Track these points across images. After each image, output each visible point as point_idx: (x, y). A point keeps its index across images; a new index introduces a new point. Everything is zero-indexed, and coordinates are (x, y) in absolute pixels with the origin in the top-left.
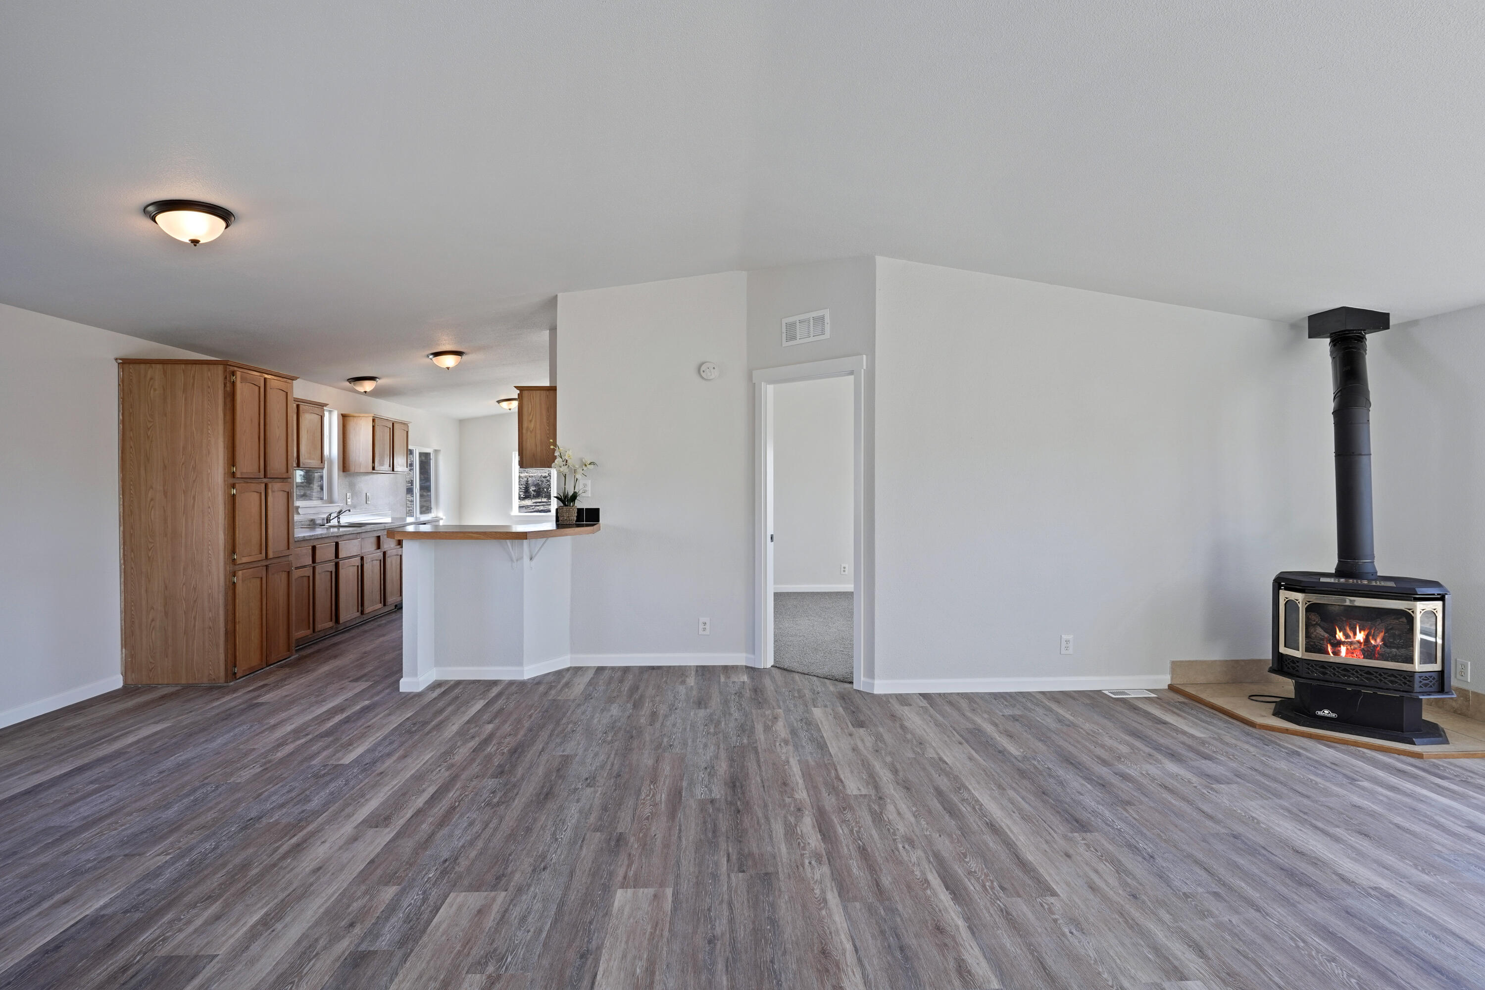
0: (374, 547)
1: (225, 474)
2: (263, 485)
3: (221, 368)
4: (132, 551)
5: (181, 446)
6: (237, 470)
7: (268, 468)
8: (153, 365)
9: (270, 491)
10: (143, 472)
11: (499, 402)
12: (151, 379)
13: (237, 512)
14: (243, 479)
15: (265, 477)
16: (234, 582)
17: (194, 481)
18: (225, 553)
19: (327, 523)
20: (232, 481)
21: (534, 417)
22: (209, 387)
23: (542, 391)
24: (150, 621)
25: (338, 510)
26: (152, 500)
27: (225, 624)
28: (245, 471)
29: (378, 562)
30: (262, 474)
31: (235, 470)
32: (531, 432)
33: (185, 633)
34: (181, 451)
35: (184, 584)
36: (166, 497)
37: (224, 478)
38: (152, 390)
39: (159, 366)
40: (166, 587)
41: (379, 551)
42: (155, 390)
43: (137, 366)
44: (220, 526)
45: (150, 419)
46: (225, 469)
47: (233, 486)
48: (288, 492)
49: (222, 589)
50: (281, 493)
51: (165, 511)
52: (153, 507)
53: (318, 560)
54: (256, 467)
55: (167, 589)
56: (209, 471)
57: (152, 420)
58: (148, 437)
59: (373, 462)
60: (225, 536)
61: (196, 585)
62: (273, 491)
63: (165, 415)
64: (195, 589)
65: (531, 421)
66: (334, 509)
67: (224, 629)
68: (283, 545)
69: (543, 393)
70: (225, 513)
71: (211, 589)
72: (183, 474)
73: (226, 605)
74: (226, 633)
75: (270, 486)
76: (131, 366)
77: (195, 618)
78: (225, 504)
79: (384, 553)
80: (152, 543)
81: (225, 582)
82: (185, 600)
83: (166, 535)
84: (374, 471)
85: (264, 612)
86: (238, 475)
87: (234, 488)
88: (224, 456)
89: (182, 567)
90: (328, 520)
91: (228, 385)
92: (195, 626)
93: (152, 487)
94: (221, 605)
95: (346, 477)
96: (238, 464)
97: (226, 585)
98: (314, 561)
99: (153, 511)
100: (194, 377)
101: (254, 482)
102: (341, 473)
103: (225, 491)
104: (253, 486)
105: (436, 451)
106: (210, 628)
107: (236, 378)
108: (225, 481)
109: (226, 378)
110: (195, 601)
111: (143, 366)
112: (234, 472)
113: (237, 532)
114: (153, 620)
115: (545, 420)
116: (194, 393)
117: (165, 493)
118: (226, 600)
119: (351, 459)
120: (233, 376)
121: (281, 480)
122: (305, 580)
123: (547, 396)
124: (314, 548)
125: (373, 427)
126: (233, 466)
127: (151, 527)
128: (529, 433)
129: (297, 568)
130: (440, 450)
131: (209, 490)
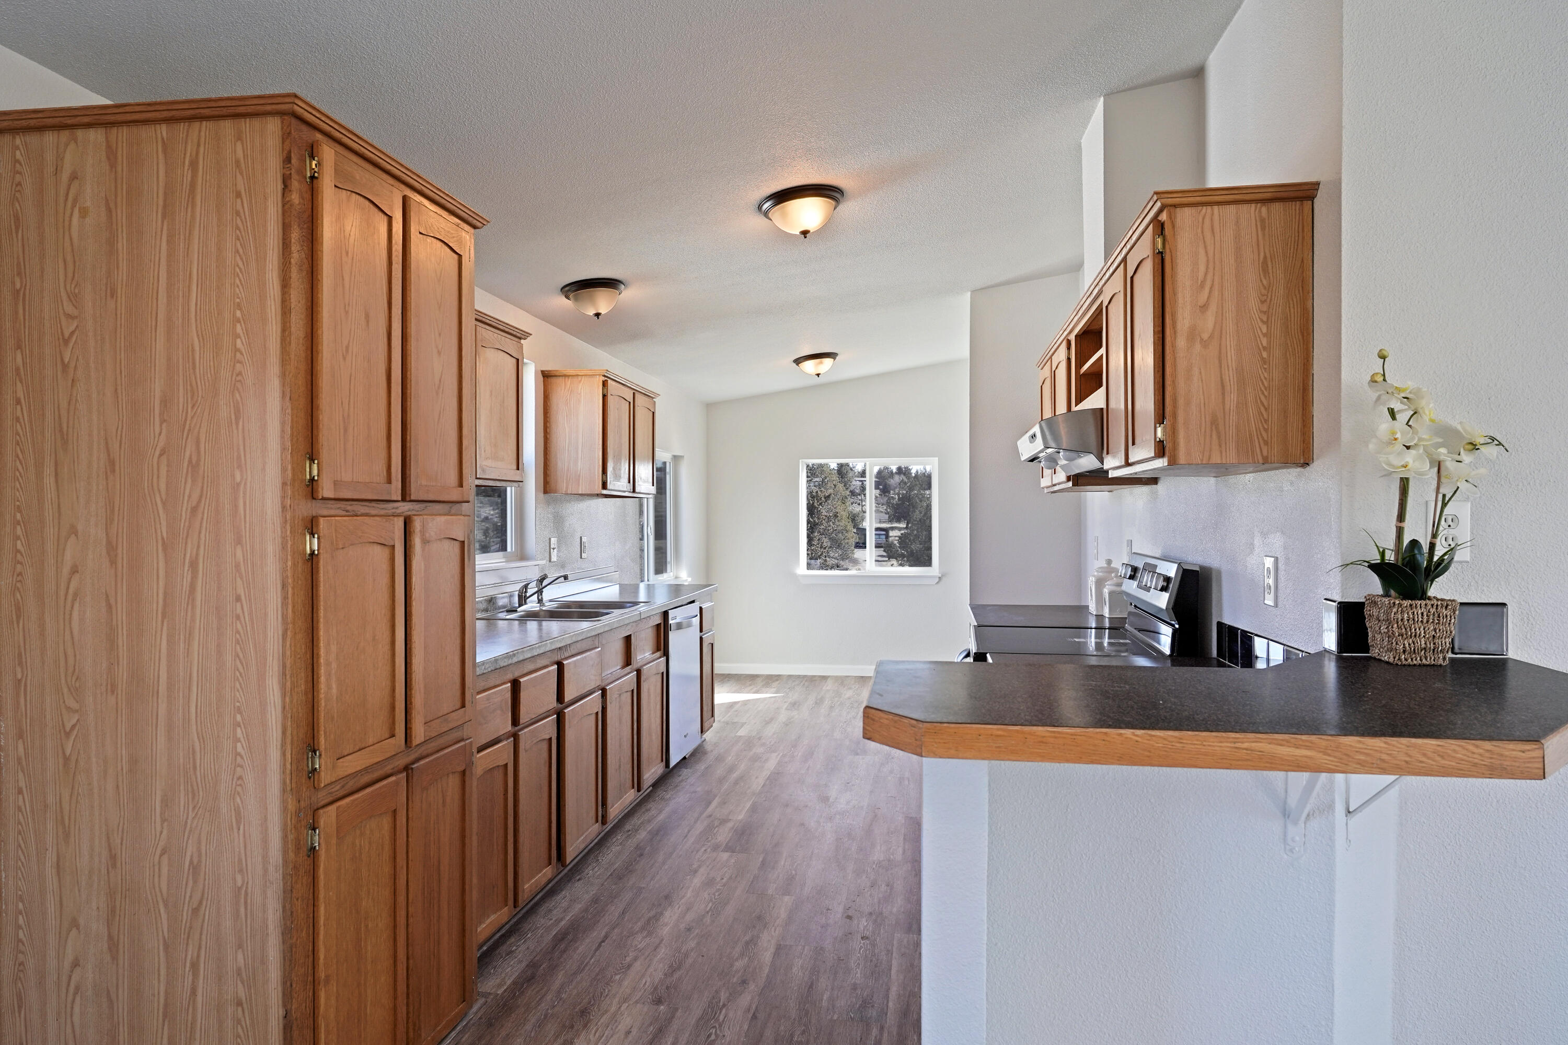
0: (619, 659)
1: (284, 484)
2: (400, 523)
3: (273, 126)
4: (20, 736)
5: (158, 394)
6: (324, 476)
7: (413, 472)
8: (80, 133)
9: (417, 541)
10: (49, 481)
11: (798, 361)
12: (74, 177)
13: (322, 613)
14: (342, 505)
15: (405, 497)
16: (313, 849)
17: (194, 510)
18: (284, 754)
19: (520, 605)
20: (307, 508)
21: (1216, 293)
22: (238, 195)
23: (1245, 207)
24: (67, 964)
25: (537, 575)
26: (74, 571)
27: (284, 994)
28: (347, 477)
29: (629, 694)
30: (395, 490)
31: (315, 472)
32: (1205, 344)
33: (165, 1015)
34: (157, 411)
35: (164, 852)
36: (113, 562)
37: (283, 498)
38: (76, 211)
39: (95, 136)
40: (113, 858)
41: (628, 669)
42: (84, 213)
43: (33, 139)
44: (270, 659)
45: (69, 309)
46: (284, 470)
47: (311, 527)
48: (463, 542)
49: (276, 876)
50: (447, 544)
51: (109, 606)
52: (76, 595)
53: (524, 718)
54: (380, 467)
55: (114, 866)
56: (238, 479)
57: (76, 312)
58: (65, 367)
59: (604, 471)
60: (284, 696)
61: (200, 855)
62: (425, 542)
63: (113, 294)
64: (195, 869)
65: (1204, 308)
66: (530, 572)
67: (281, 1012)
68: (450, 699)
69: (1249, 212)
70: (284, 617)
71: (241, 871)
72: (163, 486)
73: (287, 932)
74: (285, 1028)
75: (417, 524)
76: (18, 141)
77: (195, 966)
78: (284, 586)
79: (639, 672)
80: (77, 711)
81: (285, 852)
82: (166, 906)
83: (113, 689)
84: (605, 492)
85: (401, 920)
86: (326, 490)
87: (312, 534)
88: (283, 423)
89: (159, 794)
90: (523, 599)
91: (295, 184)
92: (194, 992)
93: (73, 531)
94: (271, 927)
95: (548, 503)
96: (325, 453)
97: (285, 862)
98: (515, 721)
99: (77, 605)
100: (194, 164)
101: (373, 512)
102: (542, 495)
103: (284, 547)
104: (373, 527)
105: (676, 458)
106: (239, 1004)
107: (319, 164)
108: (284, 508)
109: (288, 160)
110: (196, 911)
111: (50, 138)
112: (312, 480)
113: (323, 679)
114: (76, 964)
115: (1253, 303)
116: (193, 217)
117: (111, 549)
118: (288, 914)
119: (560, 464)
120: (312, 157)
121: (445, 507)
122: (499, 775)
123: (1263, 220)
124: (516, 685)
125: (604, 397)
126: (312, 460)
127: (71, 661)
128: (1198, 347)
129: (480, 749)
130: (682, 457)
131: (239, 541)
